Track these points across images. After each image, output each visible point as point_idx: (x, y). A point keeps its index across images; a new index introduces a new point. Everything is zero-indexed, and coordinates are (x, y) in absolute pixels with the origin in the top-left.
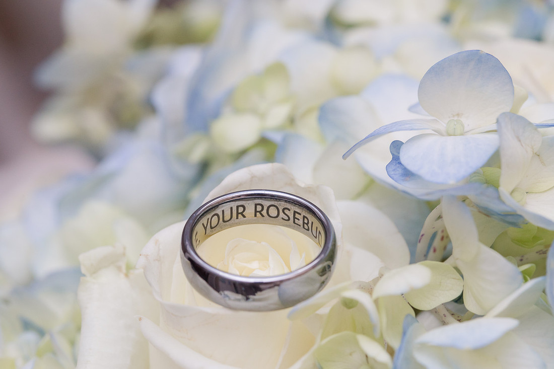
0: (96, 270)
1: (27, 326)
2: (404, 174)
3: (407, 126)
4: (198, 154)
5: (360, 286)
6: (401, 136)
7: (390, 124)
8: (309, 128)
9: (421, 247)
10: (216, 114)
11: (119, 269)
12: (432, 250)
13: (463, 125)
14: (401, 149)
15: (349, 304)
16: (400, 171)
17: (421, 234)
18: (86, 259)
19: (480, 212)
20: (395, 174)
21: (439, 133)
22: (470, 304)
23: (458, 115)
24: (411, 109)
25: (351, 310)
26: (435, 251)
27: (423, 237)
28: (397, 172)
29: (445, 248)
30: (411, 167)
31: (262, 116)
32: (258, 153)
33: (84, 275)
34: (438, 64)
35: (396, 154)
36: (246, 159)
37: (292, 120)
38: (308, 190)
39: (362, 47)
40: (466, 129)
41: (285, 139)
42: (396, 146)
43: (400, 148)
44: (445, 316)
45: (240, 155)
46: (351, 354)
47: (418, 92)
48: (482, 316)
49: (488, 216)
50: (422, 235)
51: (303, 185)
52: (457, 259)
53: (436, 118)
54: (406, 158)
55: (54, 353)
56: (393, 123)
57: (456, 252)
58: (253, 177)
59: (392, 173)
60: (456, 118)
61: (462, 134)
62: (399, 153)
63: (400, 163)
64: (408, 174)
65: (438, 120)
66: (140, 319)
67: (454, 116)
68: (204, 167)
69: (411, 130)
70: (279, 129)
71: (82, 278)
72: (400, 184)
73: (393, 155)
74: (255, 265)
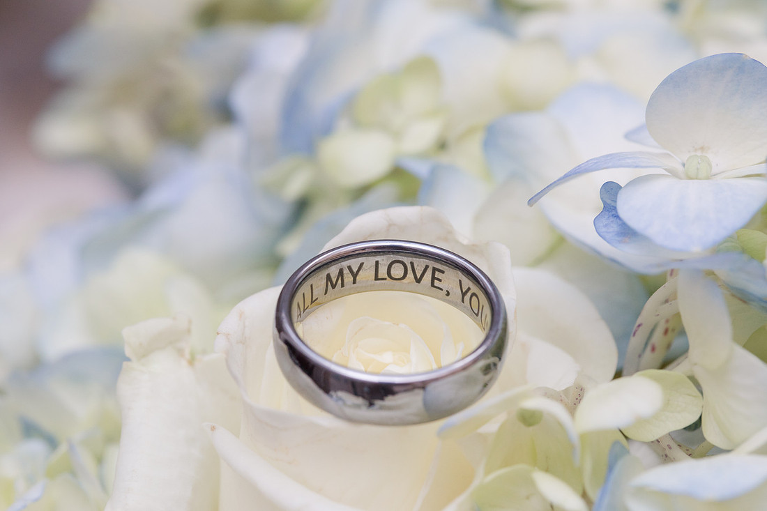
0: (146, 352)
1: (30, 430)
2: (622, 233)
3: (629, 161)
4: (295, 187)
5: (546, 393)
6: (620, 176)
7: (603, 157)
8: (469, 156)
9: (635, 342)
10: (327, 130)
11: (180, 352)
12: (649, 348)
13: (710, 165)
14: (619, 195)
15: (529, 419)
16: (614, 227)
17: (637, 324)
18: (133, 336)
19: (733, 296)
20: (607, 232)
21: (673, 173)
22: (710, 433)
23: (702, 149)
24: (629, 136)
25: (531, 428)
26: (653, 349)
27: (641, 328)
28: (611, 230)
29: (669, 346)
30: (634, 223)
31: (397, 135)
32: (389, 190)
33: (128, 360)
34: (679, 71)
35: (609, 201)
36: (371, 198)
37: (442, 145)
38: (473, 248)
39: (548, 40)
40: (715, 170)
41: (434, 171)
42: (610, 190)
43: (617, 194)
44: (670, 448)
45: (360, 193)
46: (528, 498)
47: (646, 112)
48: (728, 451)
49: (745, 302)
50: (639, 326)
51: (465, 242)
52: (695, 364)
53: (669, 152)
54: (626, 208)
55: (73, 473)
56: (607, 156)
57: (694, 353)
58: (391, 225)
59: (604, 230)
60: (699, 153)
61: (708, 178)
62: (616, 201)
63: (617, 217)
64: (627, 233)
65: (672, 154)
66: (213, 428)
67: (696, 150)
68: (302, 207)
69: (636, 167)
70: (422, 156)
71: (125, 364)
72: (616, 247)
73: (604, 202)
74: (387, 357)
